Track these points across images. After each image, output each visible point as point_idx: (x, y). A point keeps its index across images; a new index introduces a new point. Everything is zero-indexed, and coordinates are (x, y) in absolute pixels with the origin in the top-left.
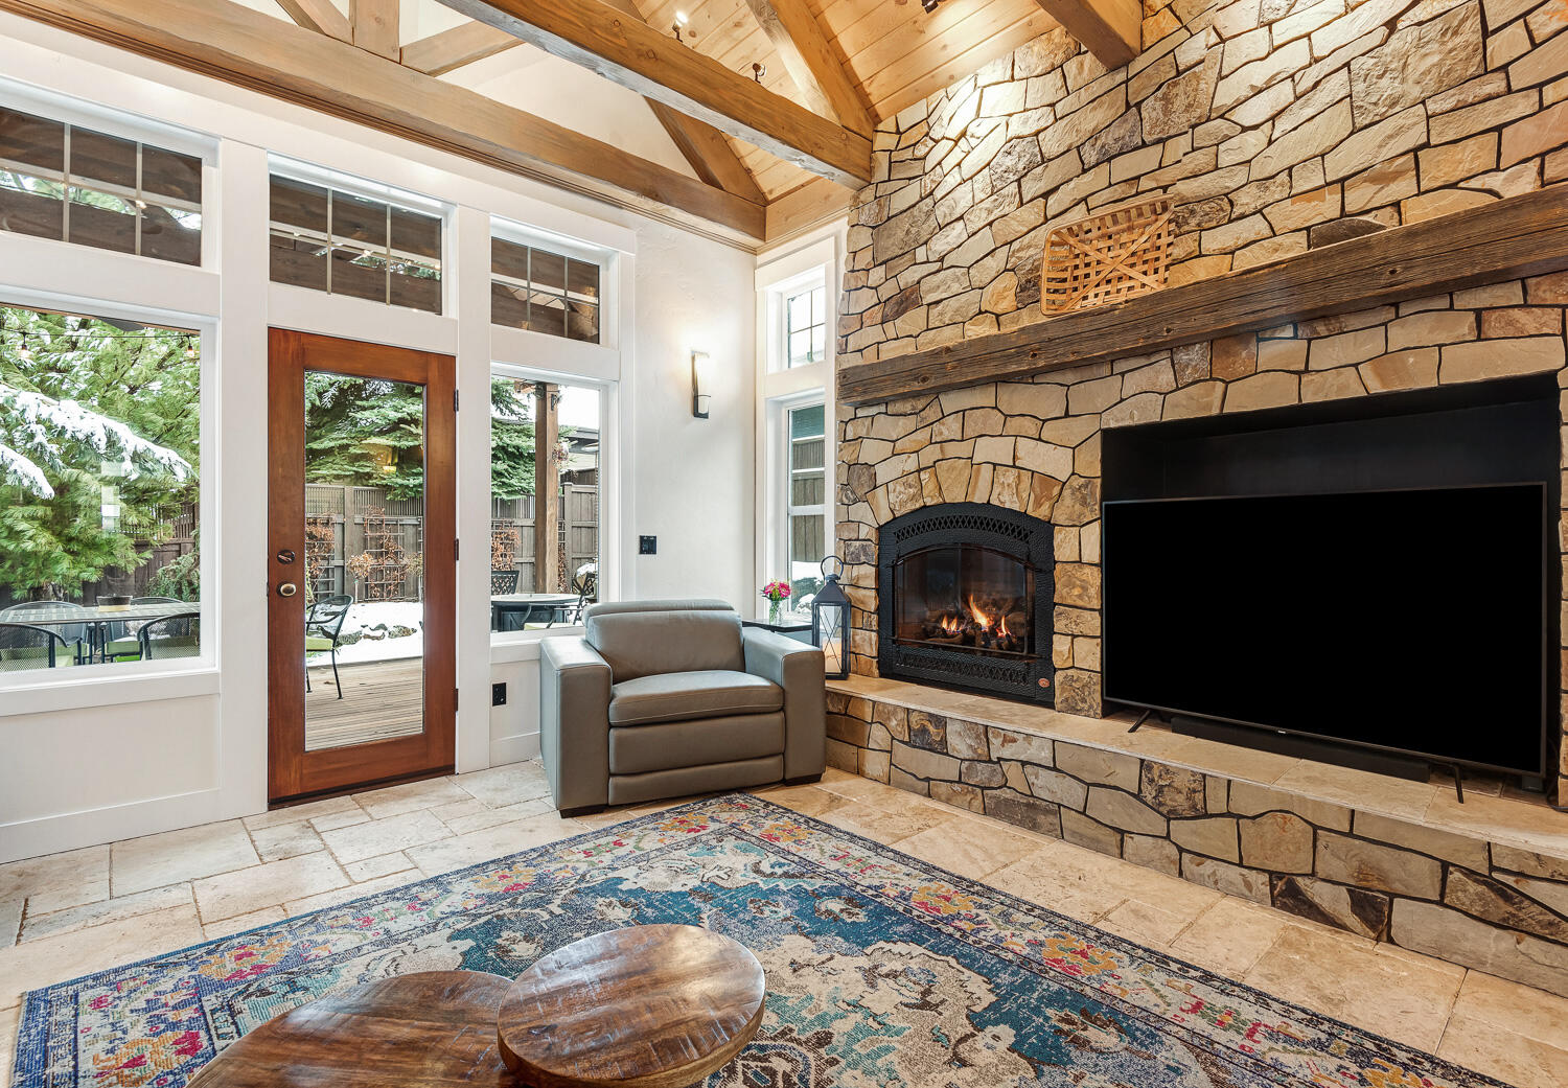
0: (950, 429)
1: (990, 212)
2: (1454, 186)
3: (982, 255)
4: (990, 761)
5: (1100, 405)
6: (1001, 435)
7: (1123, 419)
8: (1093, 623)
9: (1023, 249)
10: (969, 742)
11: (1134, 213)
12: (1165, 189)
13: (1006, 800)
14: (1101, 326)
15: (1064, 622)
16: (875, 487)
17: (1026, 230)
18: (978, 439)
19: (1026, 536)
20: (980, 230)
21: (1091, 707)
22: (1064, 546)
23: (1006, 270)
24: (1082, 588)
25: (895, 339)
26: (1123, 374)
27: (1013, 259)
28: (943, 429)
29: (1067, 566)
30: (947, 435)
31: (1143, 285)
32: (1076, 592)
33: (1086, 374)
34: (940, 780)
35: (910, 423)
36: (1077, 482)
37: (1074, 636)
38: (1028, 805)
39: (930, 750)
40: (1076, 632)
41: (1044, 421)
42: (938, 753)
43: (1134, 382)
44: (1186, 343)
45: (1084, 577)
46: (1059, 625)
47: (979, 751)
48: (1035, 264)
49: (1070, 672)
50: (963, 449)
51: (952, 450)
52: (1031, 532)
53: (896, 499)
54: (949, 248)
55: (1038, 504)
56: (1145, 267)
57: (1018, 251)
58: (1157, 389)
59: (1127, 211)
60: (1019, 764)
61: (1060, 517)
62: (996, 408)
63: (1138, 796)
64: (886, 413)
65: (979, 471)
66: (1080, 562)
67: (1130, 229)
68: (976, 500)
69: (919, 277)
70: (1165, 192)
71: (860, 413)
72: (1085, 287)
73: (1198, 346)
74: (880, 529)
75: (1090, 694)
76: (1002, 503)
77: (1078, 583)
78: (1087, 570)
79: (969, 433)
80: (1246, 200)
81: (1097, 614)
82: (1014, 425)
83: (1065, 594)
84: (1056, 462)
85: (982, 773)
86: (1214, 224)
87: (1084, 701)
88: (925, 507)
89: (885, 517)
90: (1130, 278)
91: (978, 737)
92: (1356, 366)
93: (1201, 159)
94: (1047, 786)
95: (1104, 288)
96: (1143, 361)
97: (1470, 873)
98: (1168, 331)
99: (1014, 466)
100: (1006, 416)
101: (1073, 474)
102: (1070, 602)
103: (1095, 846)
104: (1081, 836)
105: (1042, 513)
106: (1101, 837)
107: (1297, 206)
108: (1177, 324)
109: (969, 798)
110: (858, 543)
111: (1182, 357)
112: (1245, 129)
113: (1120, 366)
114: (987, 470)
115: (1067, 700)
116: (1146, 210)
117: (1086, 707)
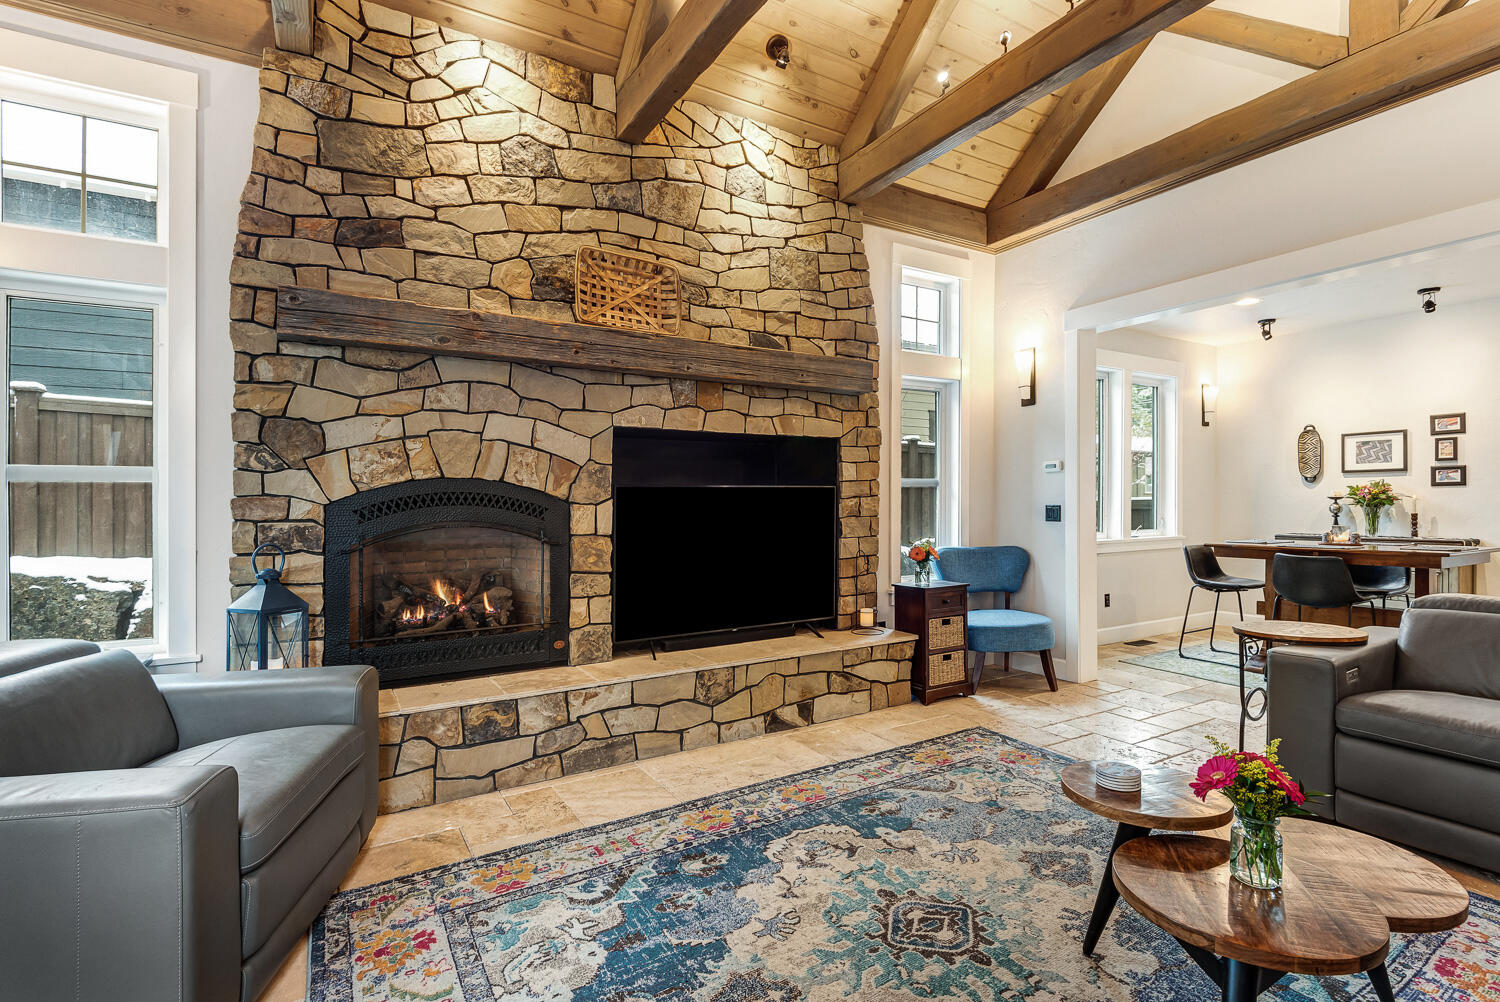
0: (453, 397)
1: (502, 191)
2: (808, 339)
3: (492, 230)
4: (570, 723)
5: (613, 405)
6: (516, 415)
7: (633, 422)
8: (604, 583)
9: (539, 246)
10: (546, 714)
11: (641, 265)
12: (658, 257)
13: (586, 752)
14: (635, 346)
15: (581, 587)
16: (324, 452)
17: (542, 229)
18: (490, 415)
19: (541, 513)
20: (489, 203)
21: (604, 654)
22: (581, 521)
23: (519, 257)
24: (597, 555)
25: (360, 272)
26: (632, 387)
27: (529, 250)
28: (443, 396)
29: (584, 539)
30: (447, 403)
31: (648, 323)
32: (592, 560)
33: (601, 378)
34: (508, 767)
35: (388, 381)
36: (593, 467)
37: (589, 598)
38: (608, 746)
39: (496, 741)
40: (591, 594)
41: (563, 410)
42: (508, 739)
43: (640, 396)
44: (683, 378)
45: (599, 547)
46: (576, 591)
47: (559, 718)
48: (555, 266)
49: (587, 629)
50: (473, 422)
51: (453, 421)
52: (546, 509)
53: (363, 469)
54: (447, 202)
55: (558, 484)
56: (648, 310)
57: (535, 245)
58: (660, 404)
59: (638, 261)
60: (599, 714)
61: (578, 494)
62: (509, 387)
63: (694, 700)
64: (343, 360)
65: (491, 448)
66: (596, 534)
67: (635, 275)
68: (487, 477)
69: (403, 214)
70: (657, 259)
71: (286, 349)
72: (602, 306)
73: (688, 382)
74: (330, 507)
75: (603, 642)
76: (518, 481)
77: (594, 552)
78: (601, 541)
79: (476, 405)
80: (717, 297)
81: (608, 576)
82: (530, 408)
83: (581, 562)
84: (575, 448)
85: (562, 737)
86: (697, 303)
87: (599, 650)
88: (412, 480)
89: (342, 489)
90: (637, 313)
91: (557, 705)
92: (771, 417)
93: (688, 254)
94: (623, 723)
95: (617, 313)
96: (649, 381)
97: (837, 673)
98: (688, 368)
99: (532, 447)
100: (522, 398)
101: (590, 460)
102: (586, 569)
103: (665, 751)
104: (652, 750)
105: (561, 492)
106: (668, 743)
107: (744, 315)
108: (694, 365)
109: (545, 769)
110: (286, 526)
111: (678, 386)
112: (715, 251)
113: (629, 380)
114: (500, 449)
115: (583, 653)
116: (650, 267)
117: (600, 654)
